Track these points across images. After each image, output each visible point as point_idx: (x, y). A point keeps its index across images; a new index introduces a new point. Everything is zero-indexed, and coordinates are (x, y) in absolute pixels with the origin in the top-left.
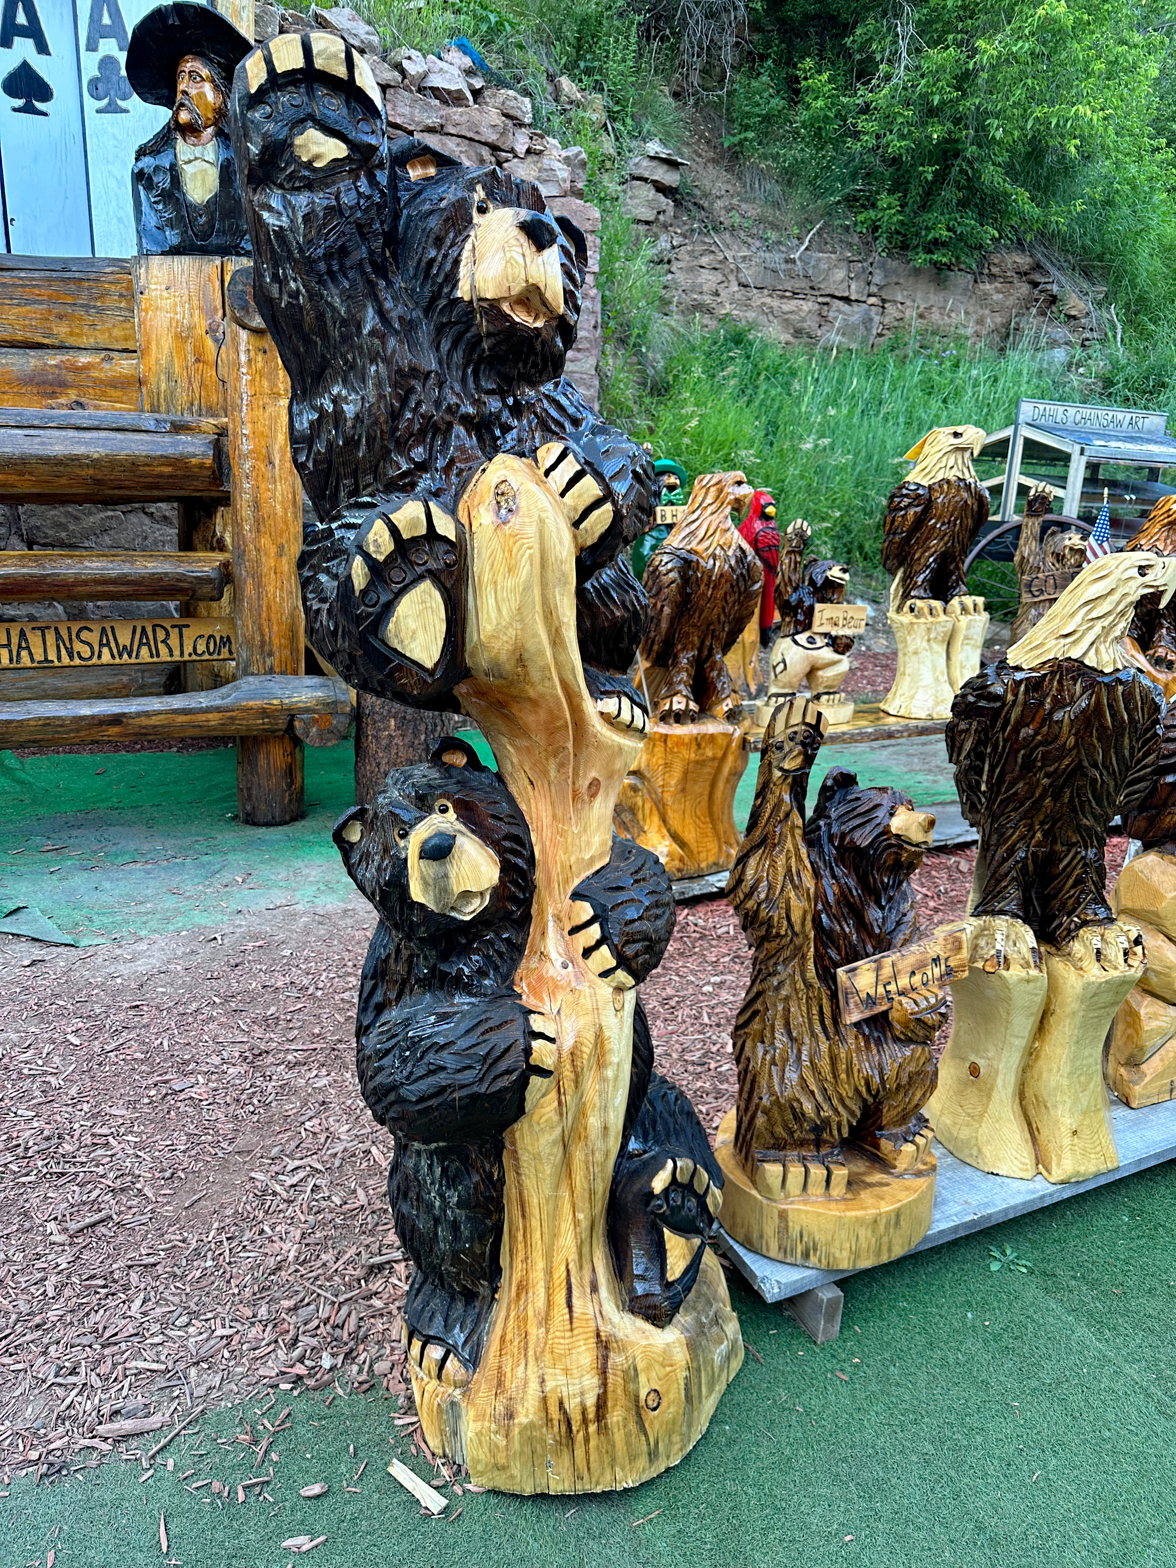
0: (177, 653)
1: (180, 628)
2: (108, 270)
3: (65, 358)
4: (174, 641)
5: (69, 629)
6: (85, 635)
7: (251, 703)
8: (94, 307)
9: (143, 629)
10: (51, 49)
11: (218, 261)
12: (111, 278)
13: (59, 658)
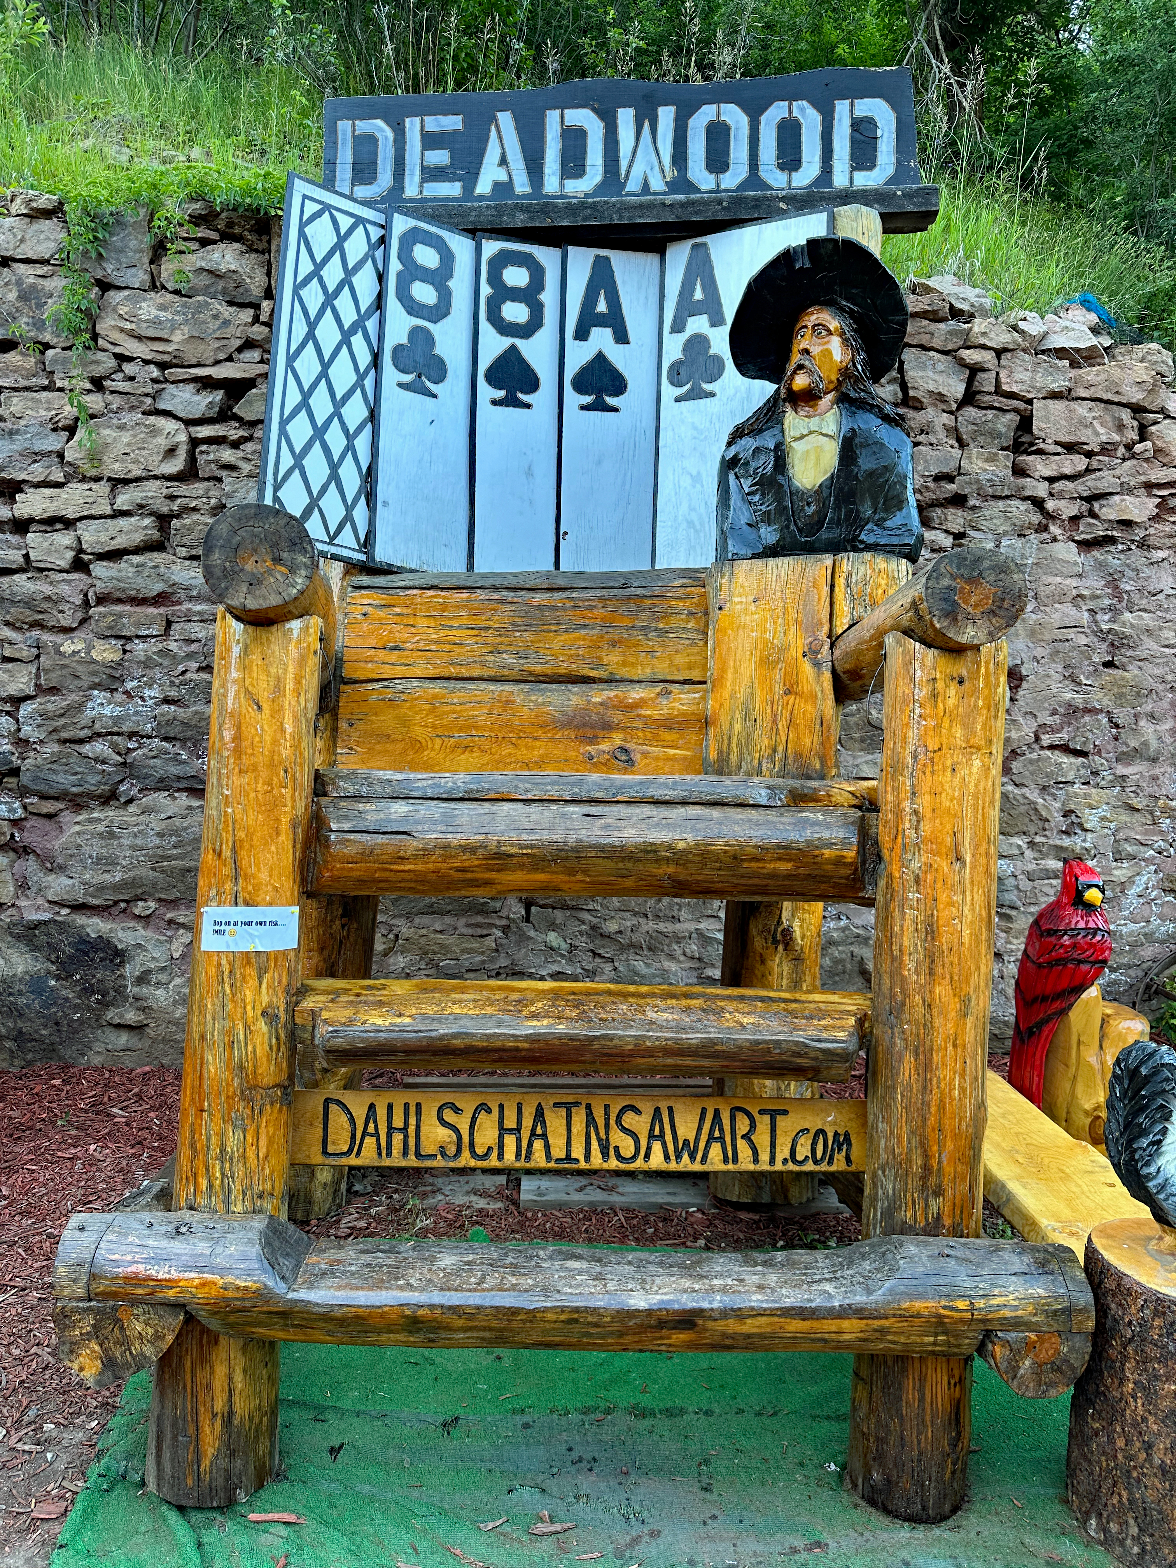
0: (765, 1157)
1: (773, 1114)
2: (677, 583)
3: (612, 694)
4: (762, 1138)
5: (607, 1107)
6: (629, 1119)
7: (919, 1305)
8: (656, 629)
9: (717, 1113)
10: (631, 336)
11: (828, 560)
12: (680, 592)
13: (588, 1157)
